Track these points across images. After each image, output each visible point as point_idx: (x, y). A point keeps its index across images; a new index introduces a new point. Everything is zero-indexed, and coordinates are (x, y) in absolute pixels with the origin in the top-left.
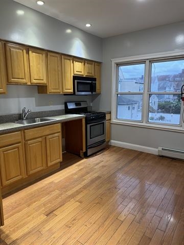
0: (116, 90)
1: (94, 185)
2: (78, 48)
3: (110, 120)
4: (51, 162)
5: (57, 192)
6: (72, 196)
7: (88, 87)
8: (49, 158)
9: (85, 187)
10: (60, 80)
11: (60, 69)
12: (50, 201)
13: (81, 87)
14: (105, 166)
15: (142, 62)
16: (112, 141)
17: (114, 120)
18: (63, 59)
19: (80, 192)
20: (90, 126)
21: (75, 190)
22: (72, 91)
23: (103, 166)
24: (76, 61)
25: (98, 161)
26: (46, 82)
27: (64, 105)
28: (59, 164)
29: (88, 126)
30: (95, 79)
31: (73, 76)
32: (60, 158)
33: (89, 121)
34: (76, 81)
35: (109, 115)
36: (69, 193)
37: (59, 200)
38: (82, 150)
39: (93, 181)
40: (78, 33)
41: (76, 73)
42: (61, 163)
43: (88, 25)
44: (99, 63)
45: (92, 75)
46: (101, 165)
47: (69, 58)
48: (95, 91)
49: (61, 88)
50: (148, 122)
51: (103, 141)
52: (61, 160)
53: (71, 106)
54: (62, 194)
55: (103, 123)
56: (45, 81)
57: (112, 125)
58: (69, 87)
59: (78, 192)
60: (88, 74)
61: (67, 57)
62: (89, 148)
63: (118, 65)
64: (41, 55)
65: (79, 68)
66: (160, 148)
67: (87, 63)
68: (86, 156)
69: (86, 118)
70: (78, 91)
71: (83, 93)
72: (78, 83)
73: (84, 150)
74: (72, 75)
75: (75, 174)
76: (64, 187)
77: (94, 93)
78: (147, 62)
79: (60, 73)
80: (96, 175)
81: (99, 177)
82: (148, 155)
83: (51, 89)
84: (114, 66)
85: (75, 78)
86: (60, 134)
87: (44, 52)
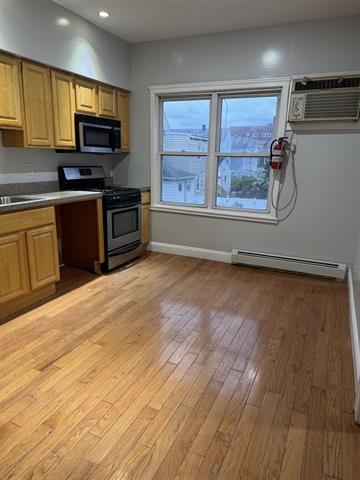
0: (159, 146)
1: (125, 316)
2: (84, 59)
3: (149, 203)
4: (38, 281)
5: (56, 332)
6: (87, 336)
7: (105, 138)
8: (33, 274)
9: (107, 321)
10: (49, 120)
11: (48, 98)
12: (44, 348)
13: (91, 137)
14: (142, 286)
15: (206, 95)
16: (153, 243)
17: (156, 205)
18: (54, 79)
19: (99, 329)
20: (113, 214)
21: (88, 327)
22: (73, 143)
23: (139, 286)
24: (80, 85)
25: (129, 278)
26: (20, 124)
27: (56, 173)
28: (54, 286)
29: (109, 213)
30: (118, 124)
31: (75, 115)
32: (55, 274)
33: (111, 204)
34: (81, 124)
35: (147, 194)
36: (79, 332)
37: (61, 344)
38: (98, 260)
39: (121, 310)
40: (82, 29)
41: (80, 108)
42: (57, 283)
43: (104, 14)
44: (126, 93)
45: (113, 114)
46: (134, 283)
47: (66, 77)
48: (119, 147)
49: (51, 137)
50: (215, 206)
51: (137, 243)
52: (57, 277)
53: (72, 175)
54: (65, 335)
55: (137, 209)
56: (18, 121)
57: (154, 215)
58: (67, 136)
59: (96, 329)
60: (105, 113)
61: (61, 76)
62: (110, 256)
63: (162, 98)
64: (8, 66)
65: (86, 100)
66: (235, 252)
67: (103, 91)
68: (106, 270)
69: (104, 198)
70: (85, 145)
71: (94, 149)
72: (84, 127)
73: (102, 260)
74: (74, 112)
75: (88, 301)
76: (67, 323)
77: (116, 150)
78: (215, 96)
79: (48, 106)
80: (127, 300)
81: (132, 304)
82: (215, 264)
83: (31, 138)
84: (153, 99)
85: (79, 118)
86: (53, 228)
87: (15, 61)
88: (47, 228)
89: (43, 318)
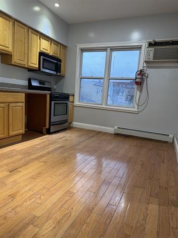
0: (80, 74)
1: (58, 152)
2: (45, 26)
3: (73, 102)
4: (13, 131)
5: (20, 156)
6: (37, 159)
7: (53, 67)
8: (11, 127)
9: (48, 153)
10: (26, 52)
11: (26, 41)
12: (13, 162)
13: (46, 64)
14: (68, 140)
15: (104, 49)
16: (74, 123)
17: (76, 103)
18: (30, 33)
19: (44, 156)
20: (55, 103)
21: (38, 155)
22: (37, 66)
23: (66, 140)
24: (43, 38)
25: (61, 137)
26: (11, 51)
27: (27, 82)
29: (53, 103)
30: (60, 61)
31: (39, 53)
32: (22, 130)
33: (54, 98)
34: (42, 57)
35: (73, 97)
36: (34, 157)
37: (23, 161)
38: (45, 126)
39: (56, 149)
40: (46, 12)
41: (41, 49)
42: (23, 135)
43: (57, 5)
44: (65, 47)
45: (58, 56)
46: (64, 139)
47: (36, 33)
48: (60, 72)
49: (26, 61)
50: (106, 104)
51: (66, 121)
53: (35, 84)
54: (25, 157)
55: (67, 103)
56: (10, 49)
57: (75, 108)
58: (34, 62)
59: (42, 156)
60: (54, 55)
61: (34, 32)
62: (52, 125)
63: (83, 50)
64: (7, 21)
65: (45, 46)
66: (116, 128)
67: (54, 44)
68: (49, 132)
69: (51, 95)
70: (43, 68)
71: (47, 71)
72: (43, 59)
73: (47, 127)
74: (39, 51)
75: (38, 145)
76: (27, 153)
77: (58, 74)
78: (109, 49)
79: (26, 45)
80: (60, 145)
81: (61, 147)
82: (106, 133)
83: (16, 59)
84: (78, 51)
85: (41, 54)
86: (23, 104)
87: (12, 20)
88: (20, 104)
89: (14, 150)
